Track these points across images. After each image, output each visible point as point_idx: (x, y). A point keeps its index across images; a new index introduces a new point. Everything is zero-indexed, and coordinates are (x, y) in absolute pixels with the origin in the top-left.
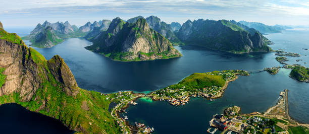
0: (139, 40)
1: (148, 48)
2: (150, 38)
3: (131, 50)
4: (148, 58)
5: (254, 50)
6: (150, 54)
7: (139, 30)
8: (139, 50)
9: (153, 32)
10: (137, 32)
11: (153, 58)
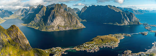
0: (57, 17)
1: (64, 23)
2: (64, 16)
3: (53, 24)
4: (64, 29)
5: (129, 23)
6: (65, 27)
7: (57, 11)
8: (58, 24)
9: (66, 13)
10: (56, 12)
11: (68, 29)
